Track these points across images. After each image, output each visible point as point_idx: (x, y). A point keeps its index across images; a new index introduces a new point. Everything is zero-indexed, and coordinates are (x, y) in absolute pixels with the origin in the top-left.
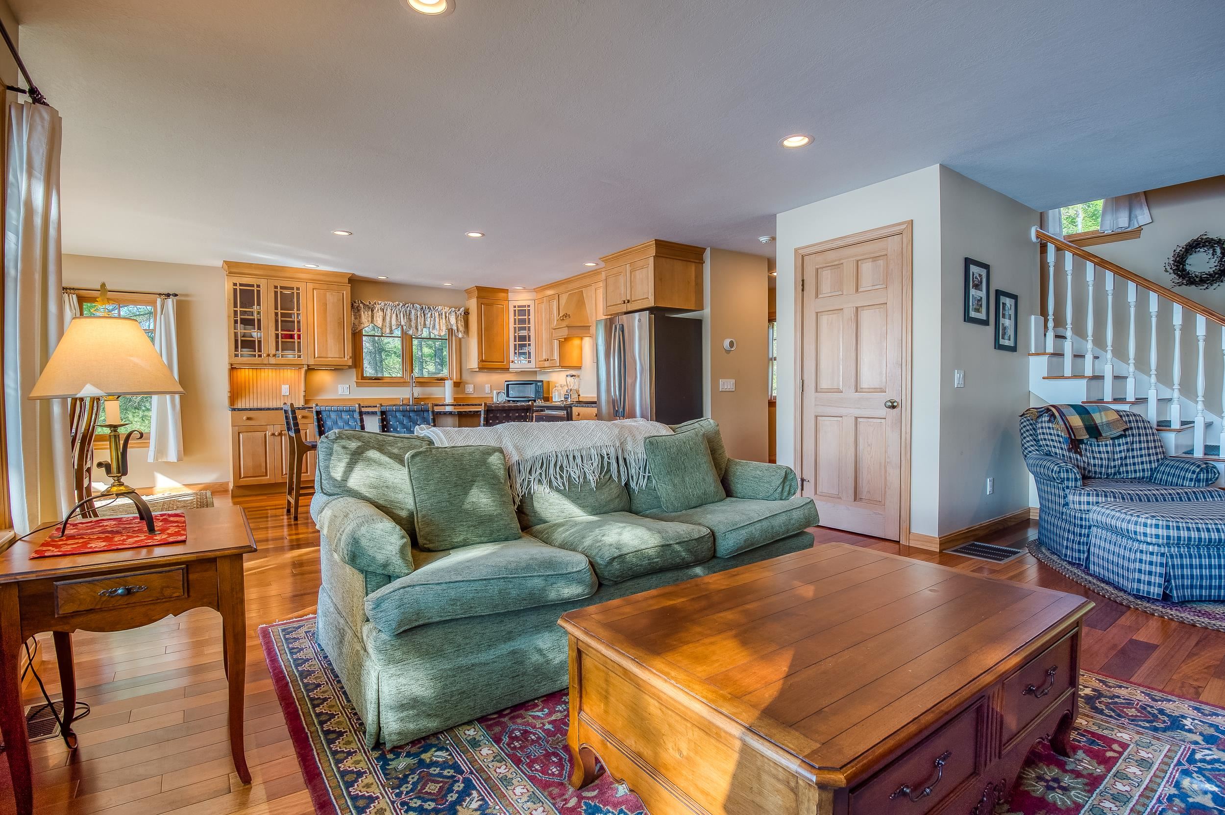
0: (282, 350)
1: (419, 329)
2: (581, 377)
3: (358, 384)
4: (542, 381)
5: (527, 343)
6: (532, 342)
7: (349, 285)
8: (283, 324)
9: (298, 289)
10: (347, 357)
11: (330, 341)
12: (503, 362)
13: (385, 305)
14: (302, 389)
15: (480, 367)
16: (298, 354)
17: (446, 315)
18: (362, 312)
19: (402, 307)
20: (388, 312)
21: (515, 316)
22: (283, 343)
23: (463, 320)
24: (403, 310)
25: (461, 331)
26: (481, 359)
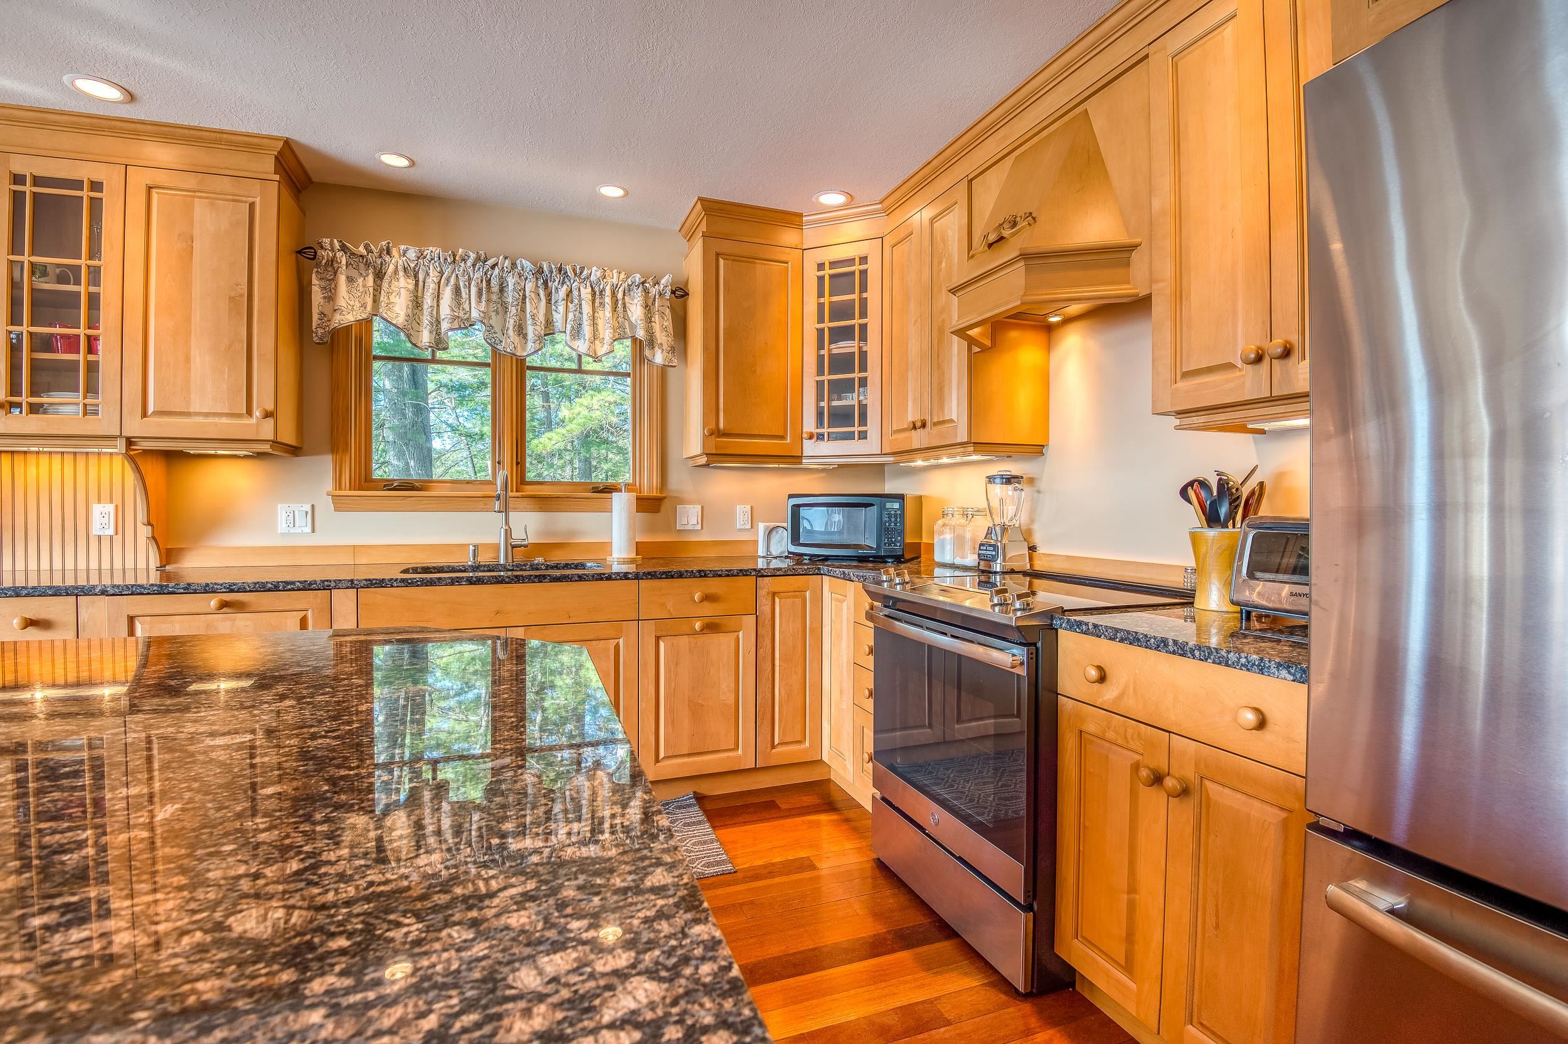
0: (33, 393)
1: (530, 336)
2: (1042, 485)
3: (340, 504)
4: (900, 498)
5: (856, 375)
6: (873, 374)
7: (277, 177)
8: (39, 300)
9: (96, 186)
10: (257, 413)
11: (201, 360)
12: (783, 437)
13: (421, 256)
14: (141, 516)
15: (714, 452)
16: (87, 401)
17: (614, 294)
18: (342, 279)
19: (474, 265)
20: (429, 280)
21: (821, 294)
22: (35, 365)
23: (668, 312)
24: (478, 275)
25: (661, 344)
26: (713, 426)
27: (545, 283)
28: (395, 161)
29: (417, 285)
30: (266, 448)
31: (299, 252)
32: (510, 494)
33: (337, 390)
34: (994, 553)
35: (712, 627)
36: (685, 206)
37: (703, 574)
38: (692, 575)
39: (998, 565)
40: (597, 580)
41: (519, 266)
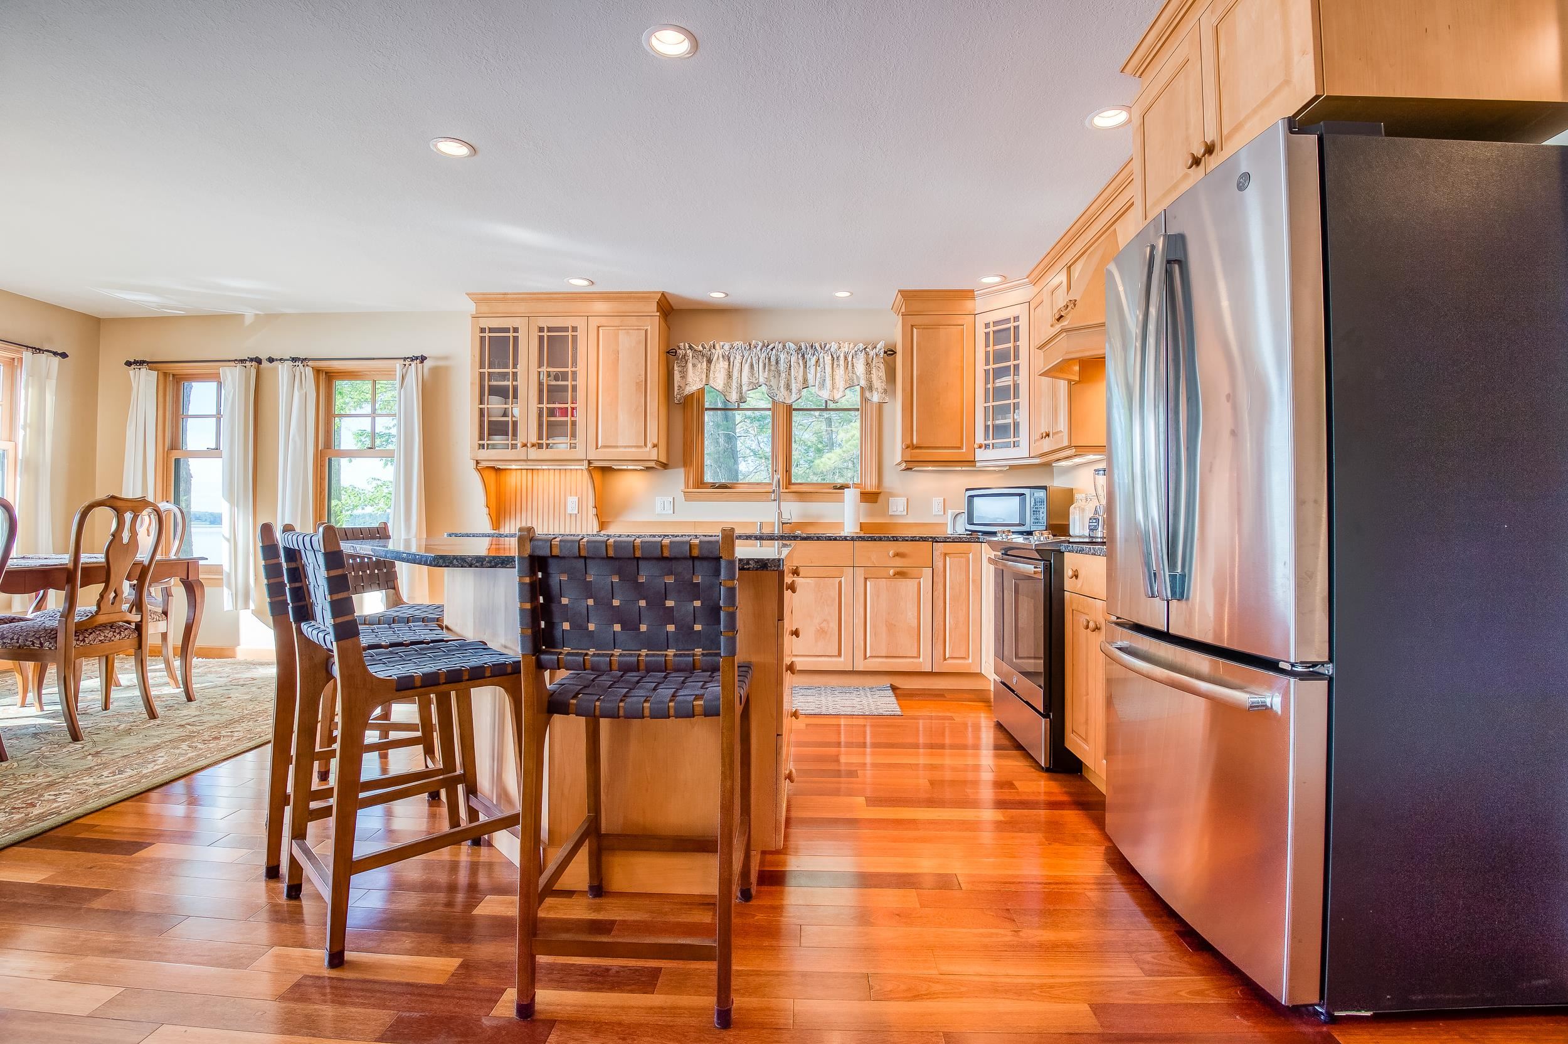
0: (548, 438)
1: (794, 390)
3: (688, 496)
4: (1044, 488)
5: (1012, 401)
6: (1023, 399)
7: (658, 314)
8: (552, 390)
9: (574, 329)
10: (649, 445)
11: (623, 417)
12: (960, 448)
13: (732, 347)
14: (591, 503)
15: (909, 460)
16: (571, 441)
17: (846, 358)
18: (690, 365)
19: (761, 350)
20: (736, 362)
21: (987, 345)
22: (549, 424)
23: (882, 366)
24: (763, 355)
25: (877, 388)
26: (909, 442)
27: (803, 356)
28: (717, 295)
29: (729, 365)
30: (652, 464)
31: (668, 352)
32: (781, 490)
33: (686, 429)
34: (1096, 524)
35: (901, 574)
36: (891, 296)
37: (895, 539)
38: (888, 539)
39: (1099, 533)
40: (828, 540)
41: (787, 347)
